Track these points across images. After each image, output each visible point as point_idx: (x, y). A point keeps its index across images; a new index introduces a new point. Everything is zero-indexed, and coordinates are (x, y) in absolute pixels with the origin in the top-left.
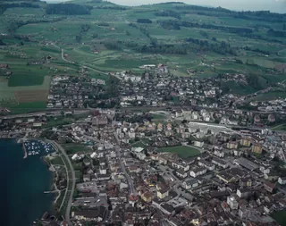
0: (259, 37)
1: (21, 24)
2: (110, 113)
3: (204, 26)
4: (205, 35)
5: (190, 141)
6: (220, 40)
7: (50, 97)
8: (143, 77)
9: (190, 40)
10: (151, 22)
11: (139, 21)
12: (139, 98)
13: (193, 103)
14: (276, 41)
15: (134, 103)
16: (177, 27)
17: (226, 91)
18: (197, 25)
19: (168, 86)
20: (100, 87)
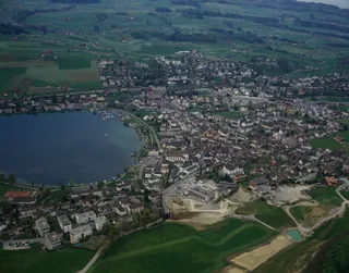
0: (286, 27)
1: (29, 14)
2: (162, 89)
3: (227, 15)
4: (229, 24)
5: (236, 108)
6: (246, 30)
7: (103, 78)
8: (183, 62)
9: (214, 30)
10: (170, 11)
11: (157, 10)
12: (183, 78)
13: (232, 82)
14: (302, 31)
15: (180, 82)
16: (200, 16)
17: (260, 73)
18: (219, 14)
19: (207, 68)
20: (145, 69)
